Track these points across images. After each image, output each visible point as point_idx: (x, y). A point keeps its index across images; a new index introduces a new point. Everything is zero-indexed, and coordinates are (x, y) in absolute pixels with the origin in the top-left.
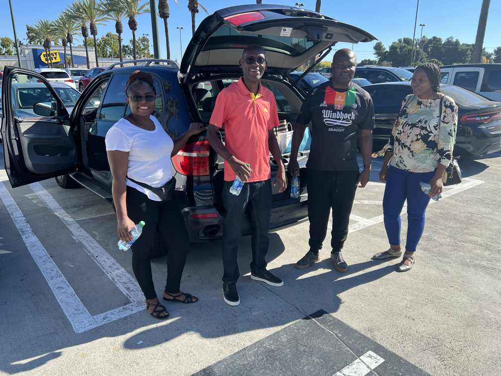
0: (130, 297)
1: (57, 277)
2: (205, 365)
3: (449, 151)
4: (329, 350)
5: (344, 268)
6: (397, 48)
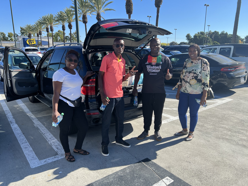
0: (58, 152)
1: (25, 143)
2: (89, 183)
3: (207, 83)
4: (148, 176)
5: (160, 139)
6: (197, 37)
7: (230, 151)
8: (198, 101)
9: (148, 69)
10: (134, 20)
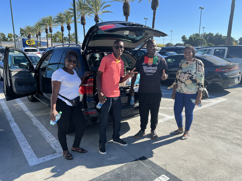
0: (56, 150)
1: (24, 141)
3: (202, 84)
4: (145, 174)
5: (156, 138)
6: (192, 38)
7: (225, 149)
8: (194, 101)
9: (145, 69)
10: (131, 22)
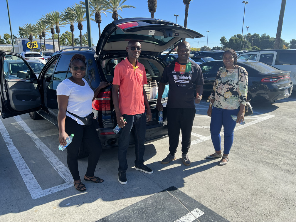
0: (66, 180)
1: (25, 169)
3: (245, 97)
4: (174, 208)
5: (188, 163)
6: (234, 40)
7: (272, 177)
8: (235, 118)
9: (175, 79)
10: (158, 19)
